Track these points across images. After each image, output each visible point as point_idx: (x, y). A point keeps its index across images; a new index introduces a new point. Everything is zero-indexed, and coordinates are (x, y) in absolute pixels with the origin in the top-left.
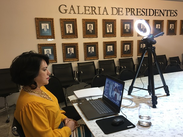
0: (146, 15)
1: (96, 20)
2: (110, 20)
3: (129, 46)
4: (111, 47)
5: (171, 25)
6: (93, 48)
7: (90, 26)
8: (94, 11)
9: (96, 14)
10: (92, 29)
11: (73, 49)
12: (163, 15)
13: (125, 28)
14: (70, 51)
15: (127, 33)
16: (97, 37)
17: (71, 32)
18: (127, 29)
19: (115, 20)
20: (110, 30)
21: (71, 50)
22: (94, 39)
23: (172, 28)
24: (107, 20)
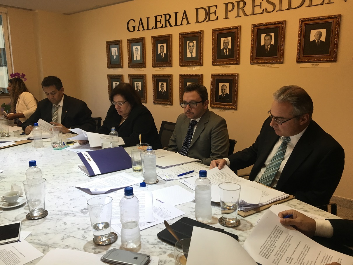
1: (171, 36)
2: (192, 33)
8: (168, 21)
9: (171, 26)
16: (171, 66)
17: (139, 58)
19: (200, 33)
21: (138, 85)
22: (167, 69)
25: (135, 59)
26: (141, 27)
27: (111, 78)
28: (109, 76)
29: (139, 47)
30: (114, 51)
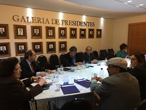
0: (76, 25)
1: (41, 27)
2: (51, 27)
3: (64, 45)
4: (52, 45)
5: (90, 32)
6: (39, 46)
7: (37, 31)
8: (39, 20)
9: (41, 23)
10: (38, 33)
12: (86, 25)
13: (62, 33)
14: (21, 48)
15: (63, 36)
16: (42, 38)
17: (22, 34)
18: (63, 33)
19: (54, 27)
20: (51, 34)
22: (39, 39)
23: (91, 34)
24: (49, 27)
26: (23, 20)
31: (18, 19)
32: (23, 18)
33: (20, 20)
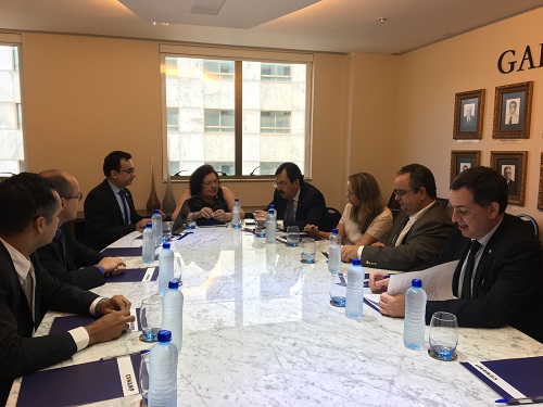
11: (513, 167)
17: (515, 121)
21: (508, 170)
25: (507, 122)
26: (527, 63)
27: (458, 157)
28: (454, 153)
29: (518, 101)
30: (470, 108)
31: (512, 64)
32: (527, 56)
33: (517, 66)
